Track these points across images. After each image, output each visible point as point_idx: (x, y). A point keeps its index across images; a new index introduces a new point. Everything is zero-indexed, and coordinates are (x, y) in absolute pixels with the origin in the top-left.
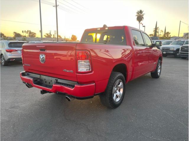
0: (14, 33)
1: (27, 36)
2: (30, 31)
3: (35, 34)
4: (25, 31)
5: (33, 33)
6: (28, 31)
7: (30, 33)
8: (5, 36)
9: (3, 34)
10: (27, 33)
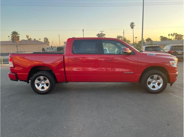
0: (161, 37)
1: (173, 39)
2: (176, 33)
3: (182, 36)
4: (172, 34)
5: (180, 35)
6: (174, 33)
7: (177, 35)
8: (152, 41)
9: (151, 39)
10: (173, 36)
